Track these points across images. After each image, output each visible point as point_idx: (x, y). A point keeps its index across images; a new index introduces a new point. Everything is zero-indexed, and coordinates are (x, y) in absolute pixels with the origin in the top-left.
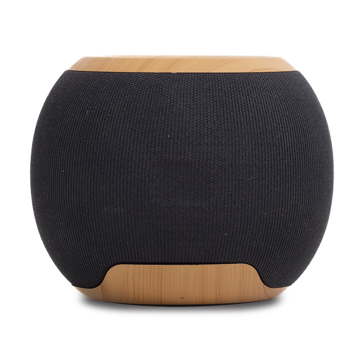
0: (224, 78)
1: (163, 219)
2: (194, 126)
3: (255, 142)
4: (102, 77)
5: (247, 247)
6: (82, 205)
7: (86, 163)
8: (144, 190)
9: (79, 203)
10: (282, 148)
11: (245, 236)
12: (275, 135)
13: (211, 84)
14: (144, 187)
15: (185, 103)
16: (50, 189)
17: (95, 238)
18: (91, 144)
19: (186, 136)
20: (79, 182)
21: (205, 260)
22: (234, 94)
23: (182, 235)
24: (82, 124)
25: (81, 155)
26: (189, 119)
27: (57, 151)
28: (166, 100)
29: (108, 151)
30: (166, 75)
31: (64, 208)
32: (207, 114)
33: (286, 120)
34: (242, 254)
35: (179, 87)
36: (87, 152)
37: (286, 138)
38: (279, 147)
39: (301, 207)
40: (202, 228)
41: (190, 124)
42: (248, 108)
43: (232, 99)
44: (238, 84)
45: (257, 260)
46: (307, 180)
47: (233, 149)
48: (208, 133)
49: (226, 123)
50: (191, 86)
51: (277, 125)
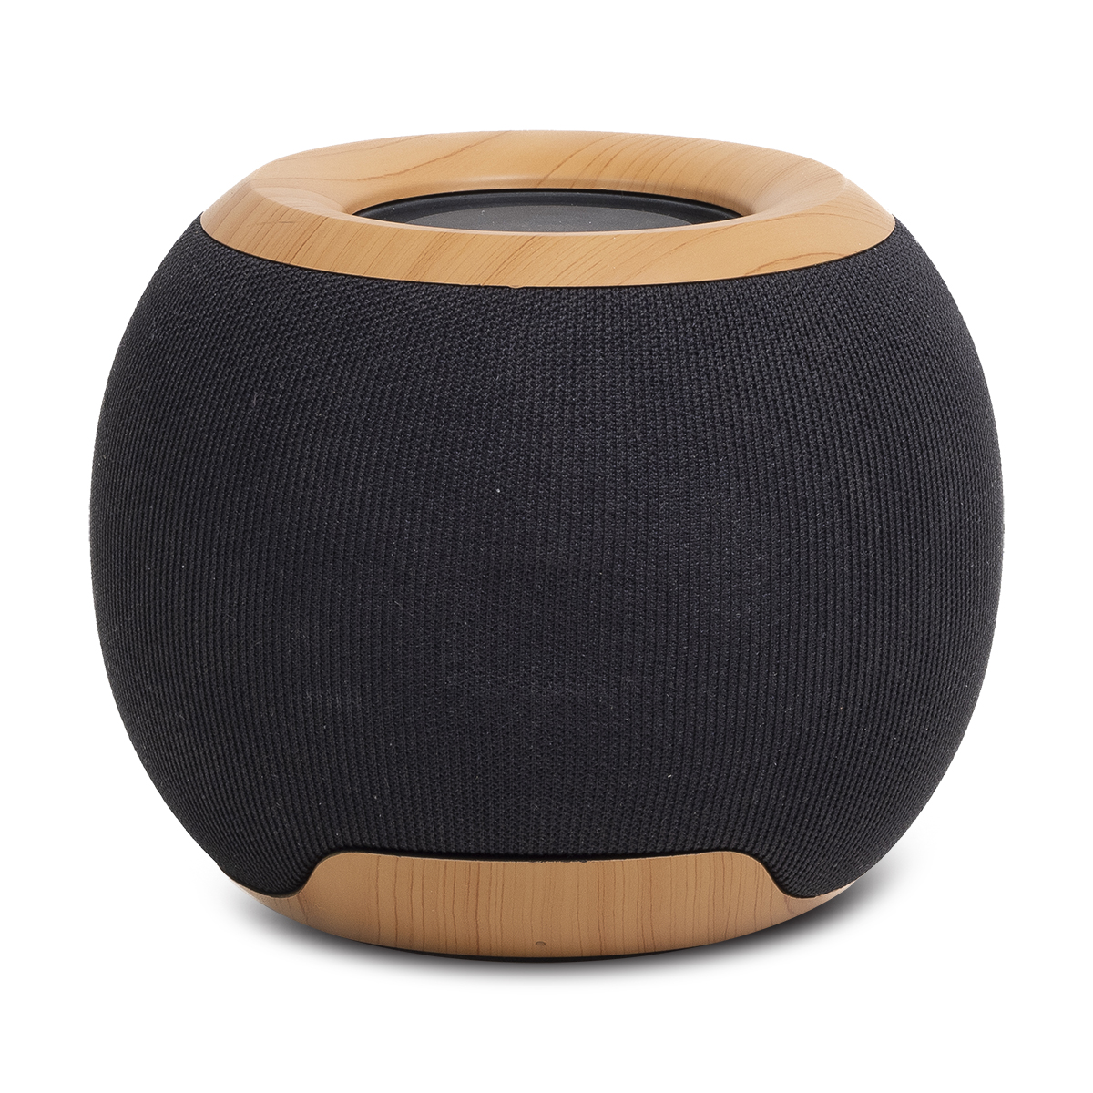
0: (668, 304)
1: (482, 735)
2: (576, 461)
3: (758, 501)
4: (300, 287)
5: (735, 808)
6: (240, 674)
7: (250, 555)
8: (425, 649)
9: (231, 668)
10: (841, 510)
11: (728, 777)
12: (820, 473)
13: (626, 326)
14: (424, 640)
15: (548, 388)
16: (145, 608)
17: (279, 772)
18: (266, 498)
19: (549, 490)
20: (230, 606)
21: (608, 848)
22: (697, 354)
23: (537, 781)
24: (239, 433)
25: (237, 527)
26: (559, 436)
27: (165, 503)
28: (490, 376)
29: (318, 525)
30: (493, 294)
31: (187, 675)
32: (615, 421)
33: (854, 420)
34: (717, 827)
35: (532, 336)
36: (254, 522)
37: (854, 477)
38: (832, 507)
39: (897, 675)
40: (596, 759)
41: (562, 452)
42: (738, 395)
43: (689, 371)
44: (709, 319)
45: (765, 837)
46: (918, 591)
47: (690, 526)
48: (615, 481)
49: (670, 447)
50: (565, 332)
51: (825, 442)
